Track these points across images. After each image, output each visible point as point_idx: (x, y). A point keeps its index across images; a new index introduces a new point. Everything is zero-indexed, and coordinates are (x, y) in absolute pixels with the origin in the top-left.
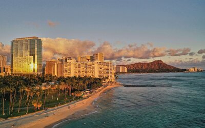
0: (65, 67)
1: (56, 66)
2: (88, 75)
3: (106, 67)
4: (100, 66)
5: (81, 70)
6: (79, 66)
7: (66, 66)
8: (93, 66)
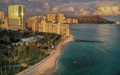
0: (39, 26)
1: (34, 24)
2: (54, 32)
3: (65, 27)
4: (61, 27)
5: (49, 28)
6: (48, 26)
7: (41, 25)
8: (57, 26)
